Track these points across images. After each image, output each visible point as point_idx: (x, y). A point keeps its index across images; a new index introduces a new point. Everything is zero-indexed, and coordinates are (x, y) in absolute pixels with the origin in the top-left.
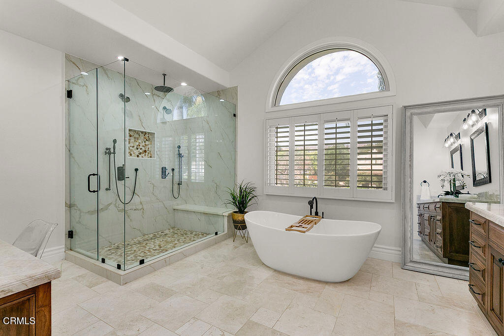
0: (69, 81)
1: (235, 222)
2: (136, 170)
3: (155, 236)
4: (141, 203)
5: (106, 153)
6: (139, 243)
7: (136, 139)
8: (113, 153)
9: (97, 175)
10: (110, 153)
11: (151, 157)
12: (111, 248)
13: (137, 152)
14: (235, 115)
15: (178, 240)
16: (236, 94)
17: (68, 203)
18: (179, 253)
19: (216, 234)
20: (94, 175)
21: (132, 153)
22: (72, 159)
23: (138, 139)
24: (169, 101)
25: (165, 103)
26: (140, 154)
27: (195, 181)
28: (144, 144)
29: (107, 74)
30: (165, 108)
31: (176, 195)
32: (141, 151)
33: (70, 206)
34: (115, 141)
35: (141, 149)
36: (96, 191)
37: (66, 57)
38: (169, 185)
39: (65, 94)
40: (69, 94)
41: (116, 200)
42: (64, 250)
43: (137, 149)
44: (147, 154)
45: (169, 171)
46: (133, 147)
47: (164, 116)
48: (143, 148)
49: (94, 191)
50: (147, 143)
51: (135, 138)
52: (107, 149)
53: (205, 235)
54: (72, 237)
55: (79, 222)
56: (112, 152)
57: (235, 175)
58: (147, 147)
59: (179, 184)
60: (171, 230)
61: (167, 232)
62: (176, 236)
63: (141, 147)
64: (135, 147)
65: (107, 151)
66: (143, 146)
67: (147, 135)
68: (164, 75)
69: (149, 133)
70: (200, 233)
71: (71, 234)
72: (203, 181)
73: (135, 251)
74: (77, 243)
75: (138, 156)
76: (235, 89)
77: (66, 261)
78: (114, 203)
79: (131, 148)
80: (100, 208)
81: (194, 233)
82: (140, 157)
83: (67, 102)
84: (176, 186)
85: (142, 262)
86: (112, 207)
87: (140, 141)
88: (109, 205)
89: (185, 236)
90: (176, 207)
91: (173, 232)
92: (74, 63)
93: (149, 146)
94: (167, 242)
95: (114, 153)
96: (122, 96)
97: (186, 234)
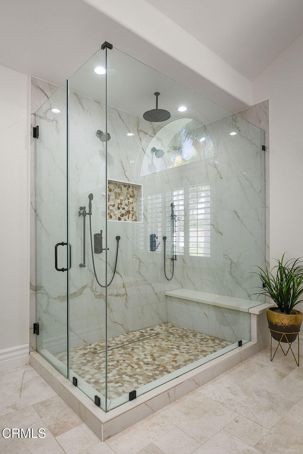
0: (35, 115)
1: (273, 326)
2: (118, 238)
3: (142, 335)
4: (124, 286)
5: (80, 214)
6: (123, 347)
7: (117, 195)
8: (88, 214)
9: (67, 244)
10: (84, 214)
11: (136, 220)
12: (86, 352)
13: (118, 213)
14: (264, 148)
15: (178, 348)
16: (266, 114)
17: (34, 284)
18: (189, 379)
19: (240, 344)
20: (63, 244)
21: (112, 214)
22: (38, 223)
23: (119, 195)
24: (159, 139)
25: (154, 143)
26: (122, 215)
27: (196, 255)
28: (126, 202)
29: (81, 104)
30: (154, 150)
31: (169, 275)
32: (123, 212)
33: (36, 288)
34: (91, 197)
35: (124, 209)
36: (66, 270)
37: (32, 82)
38: (160, 261)
39: (30, 131)
40: (36, 132)
41: (93, 281)
42: (28, 351)
43: (119, 208)
44: (130, 215)
45: (159, 240)
46: (114, 206)
47: (152, 162)
48: (126, 208)
49: (63, 270)
50: (131, 200)
51: (116, 193)
52: (81, 208)
53: (217, 341)
54: (38, 334)
55: (46, 312)
56: (87, 211)
57: (265, 246)
58: (131, 206)
59: (172, 259)
60: (164, 328)
61: (157, 329)
62: (171, 338)
63: (123, 206)
64: (116, 206)
65: (82, 212)
66: (126, 205)
67: (131, 190)
68: (157, 94)
69: (133, 186)
70: (208, 337)
71: (36, 329)
72: (209, 256)
73: (118, 361)
74: (44, 341)
75: (119, 219)
76: (264, 106)
77: (30, 368)
78: (90, 285)
79: (111, 208)
80: (71, 292)
81: (199, 336)
82: (123, 221)
83: (33, 144)
84: (169, 262)
85: (133, 396)
86: (87, 291)
87: (122, 198)
88: (84, 288)
89: (186, 340)
90: (169, 293)
91: (167, 330)
92: (41, 90)
93: (134, 205)
94: (163, 350)
95: (90, 214)
96: (99, 133)
97: (187, 336)
